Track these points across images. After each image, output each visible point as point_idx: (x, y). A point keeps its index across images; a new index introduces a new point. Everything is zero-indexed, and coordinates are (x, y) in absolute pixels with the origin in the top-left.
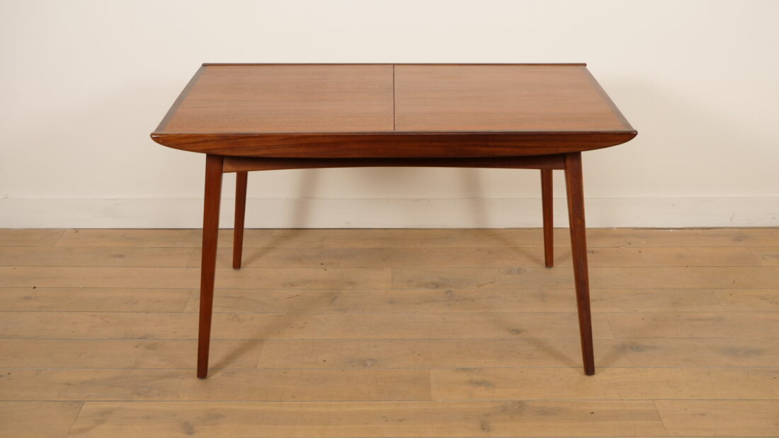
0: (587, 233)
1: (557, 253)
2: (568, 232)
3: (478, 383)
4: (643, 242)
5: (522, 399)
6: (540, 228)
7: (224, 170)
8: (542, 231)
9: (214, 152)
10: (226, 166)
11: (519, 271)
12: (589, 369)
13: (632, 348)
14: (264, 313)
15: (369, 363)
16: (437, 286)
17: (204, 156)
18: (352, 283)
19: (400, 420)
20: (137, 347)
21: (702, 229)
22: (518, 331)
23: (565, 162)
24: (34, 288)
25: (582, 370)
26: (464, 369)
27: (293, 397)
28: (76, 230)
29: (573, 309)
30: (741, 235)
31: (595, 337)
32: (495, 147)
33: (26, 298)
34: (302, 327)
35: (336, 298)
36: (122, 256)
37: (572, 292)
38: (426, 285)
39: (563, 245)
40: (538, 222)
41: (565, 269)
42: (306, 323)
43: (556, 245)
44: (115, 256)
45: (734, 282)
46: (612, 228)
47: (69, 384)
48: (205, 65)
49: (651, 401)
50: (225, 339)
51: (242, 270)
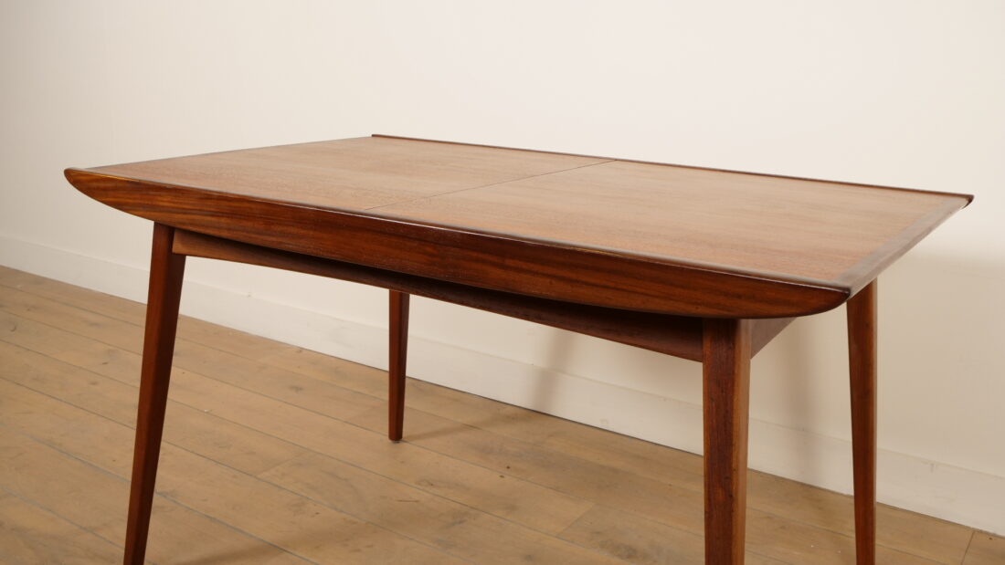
7: (174, 249)
10: (176, 244)
14: (341, 511)
23: (702, 345)
35: (461, 522)
42: (369, 546)
48: (373, 136)
50: (242, 532)
51: (401, 445)
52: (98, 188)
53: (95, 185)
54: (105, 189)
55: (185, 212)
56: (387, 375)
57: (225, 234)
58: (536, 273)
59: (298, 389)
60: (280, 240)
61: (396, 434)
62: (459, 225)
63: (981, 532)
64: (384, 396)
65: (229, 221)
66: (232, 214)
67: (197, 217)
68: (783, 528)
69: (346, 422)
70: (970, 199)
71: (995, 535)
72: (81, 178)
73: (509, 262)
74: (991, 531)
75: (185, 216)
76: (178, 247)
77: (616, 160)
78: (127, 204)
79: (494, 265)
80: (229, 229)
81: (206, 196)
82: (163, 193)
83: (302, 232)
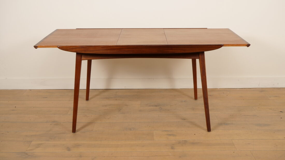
0: (208, 90)
1: (198, 96)
2: (202, 90)
3: (170, 135)
4: (228, 93)
5: (186, 139)
6: (193, 89)
7: (82, 59)
8: (193, 90)
9: (78, 52)
10: (83, 58)
11: (185, 101)
12: (209, 129)
13: (224, 124)
14: (95, 114)
15: (132, 129)
16: (156, 106)
17: (75, 53)
18: (127, 105)
19: (143, 146)
20: (51, 125)
21: (249, 88)
22: (184, 119)
23: (199, 56)
24: (15, 107)
25: (207, 131)
26: (165, 131)
27: (106, 139)
28: (31, 90)
29: (204, 113)
30: (262, 90)
31: (211, 121)
32: (175, 50)
33: (13, 110)
34: (109, 119)
35: (121, 110)
36: (46, 98)
37: (203, 107)
38: (153, 106)
39: (200, 93)
40: (192, 86)
41: (201, 101)
42: (110, 117)
43: (198, 93)
44: (44, 98)
45: (260, 104)
47: (27, 136)
49: (231, 140)
53: (69, 48)
55: (97, 50)
57: (109, 53)
66: (110, 49)
67: (101, 51)
72: (64, 47)
81: (104, 47)
82: (91, 47)
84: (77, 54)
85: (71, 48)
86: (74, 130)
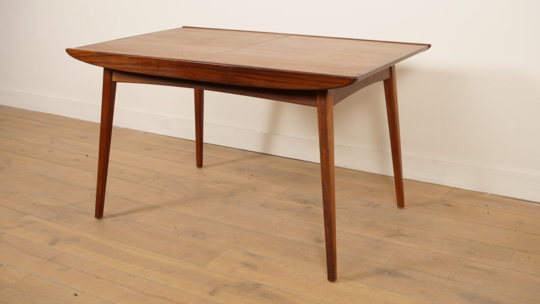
3: (247, 265)
4: (500, 207)
13: (390, 273)
14: (180, 194)
15: (199, 235)
16: (305, 202)
18: (255, 189)
23: (316, 101)
24: (87, 155)
26: (251, 255)
27: (129, 242)
28: (146, 133)
33: (76, 160)
34: (189, 206)
35: (233, 195)
38: (300, 200)
42: (195, 205)
46: (486, 193)
50: (139, 202)
51: (202, 169)
52: (82, 56)
53: (81, 55)
54: (86, 56)
55: (122, 64)
56: (195, 143)
57: (140, 72)
58: (260, 79)
59: (149, 149)
60: (163, 73)
61: (200, 164)
62: (232, 64)
63: (455, 188)
64: (194, 151)
65: (142, 67)
66: (142, 64)
67: (128, 66)
68: (371, 190)
69: (175, 162)
70: (429, 46)
71: (460, 189)
72: (74, 52)
73: (250, 76)
74: (459, 187)
75: (122, 66)
76: (114, 79)
77: (292, 35)
78: (96, 62)
79: (245, 77)
80: (141, 70)
81: (131, 58)
82: (112, 57)
83: (172, 69)
84: (105, 69)
85: (84, 55)
86: (99, 213)
